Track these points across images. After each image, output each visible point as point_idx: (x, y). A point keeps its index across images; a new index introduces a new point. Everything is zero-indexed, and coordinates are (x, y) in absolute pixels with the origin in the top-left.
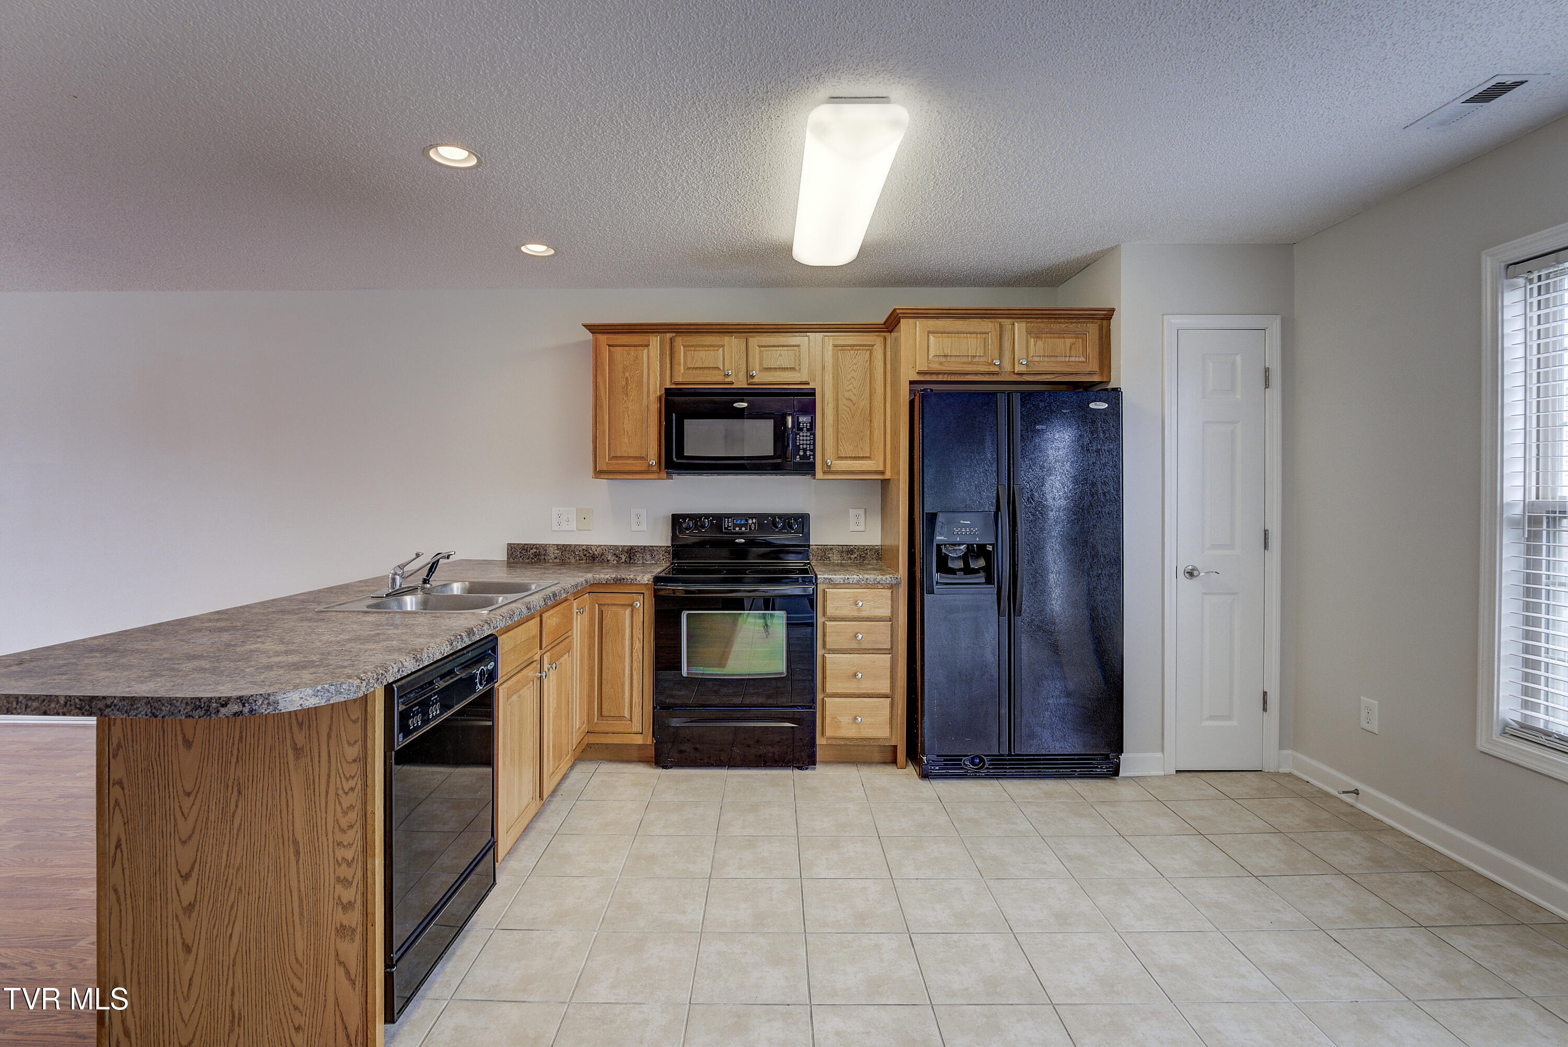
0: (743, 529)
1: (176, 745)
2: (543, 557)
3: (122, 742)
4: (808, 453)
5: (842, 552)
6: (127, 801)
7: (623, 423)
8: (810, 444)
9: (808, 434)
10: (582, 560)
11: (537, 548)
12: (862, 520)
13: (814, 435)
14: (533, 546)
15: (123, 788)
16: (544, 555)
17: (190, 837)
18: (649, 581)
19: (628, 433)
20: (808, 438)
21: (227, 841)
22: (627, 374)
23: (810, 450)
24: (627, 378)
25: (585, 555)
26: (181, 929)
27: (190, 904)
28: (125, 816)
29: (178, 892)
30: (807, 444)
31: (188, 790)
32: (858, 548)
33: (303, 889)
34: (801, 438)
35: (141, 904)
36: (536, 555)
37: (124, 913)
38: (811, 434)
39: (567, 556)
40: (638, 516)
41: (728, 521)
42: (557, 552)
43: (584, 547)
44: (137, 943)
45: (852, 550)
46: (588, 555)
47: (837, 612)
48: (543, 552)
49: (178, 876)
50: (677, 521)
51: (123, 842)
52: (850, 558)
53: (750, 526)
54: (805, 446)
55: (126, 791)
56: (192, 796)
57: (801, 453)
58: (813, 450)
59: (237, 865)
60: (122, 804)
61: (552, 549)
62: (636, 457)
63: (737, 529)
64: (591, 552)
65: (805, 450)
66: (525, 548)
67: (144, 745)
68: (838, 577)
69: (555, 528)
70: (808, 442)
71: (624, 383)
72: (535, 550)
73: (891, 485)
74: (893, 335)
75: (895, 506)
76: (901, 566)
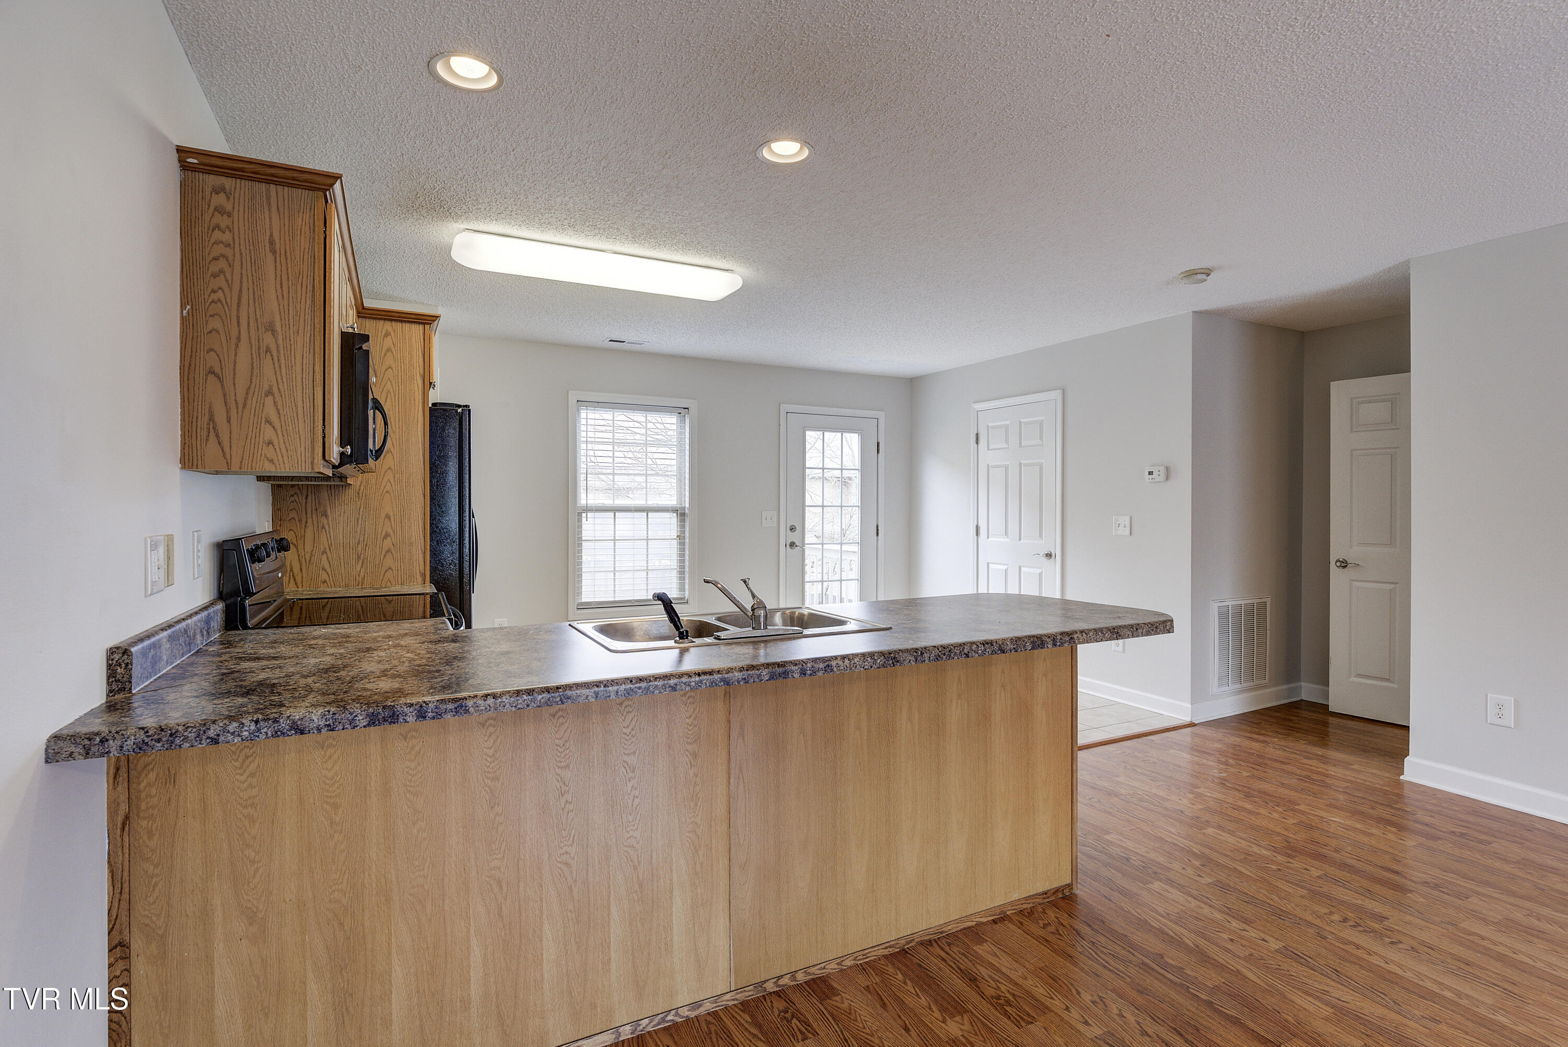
2: (158, 666)
11: (154, 646)
36: (152, 663)
73: (351, 492)
74: (369, 323)
75: (383, 516)
76: (422, 576)
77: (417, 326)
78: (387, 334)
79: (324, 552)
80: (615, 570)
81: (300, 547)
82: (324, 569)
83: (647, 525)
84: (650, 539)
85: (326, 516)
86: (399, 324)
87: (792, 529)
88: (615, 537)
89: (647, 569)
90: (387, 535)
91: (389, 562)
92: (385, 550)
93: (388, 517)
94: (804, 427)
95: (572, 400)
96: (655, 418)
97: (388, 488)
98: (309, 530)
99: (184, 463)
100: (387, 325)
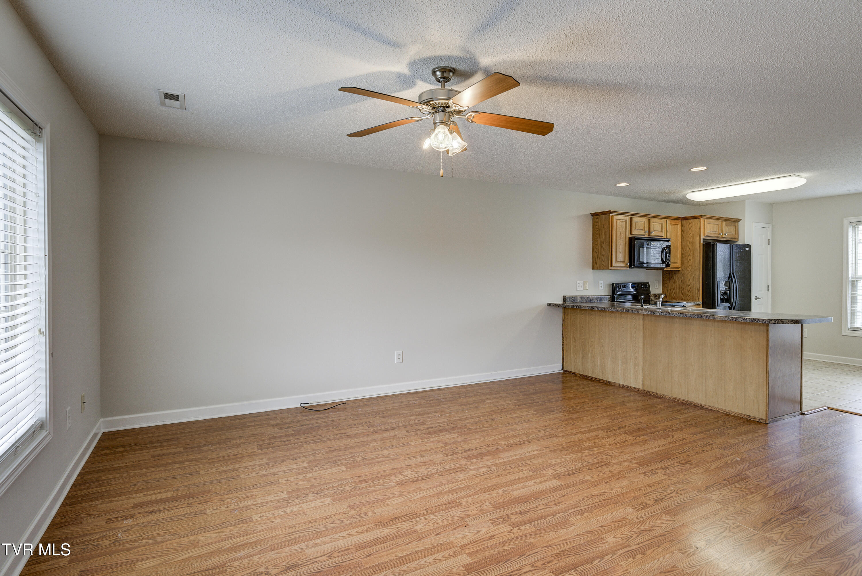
5: (655, 296)
7: (619, 249)
10: (587, 301)
12: (657, 284)
13: (670, 255)
16: (576, 300)
19: (621, 252)
22: (621, 230)
24: (620, 232)
36: (573, 300)
39: (583, 300)
40: (601, 284)
42: (580, 298)
43: (588, 296)
46: (589, 299)
50: (613, 285)
58: (670, 260)
61: (578, 298)
62: (622, 262)
66: (570, 298)
71: (620, 234)
72: (573, 298)
73: (680, 272)
74: (685, 222)
75: (688, 280)
76: (699, 299)
77: (698, 219)
78: (690, 224)
79: (673, 290)
81: (668, 287)
82: (673, 295)
85: (674, 279)
86: (693, 220)
90: (689, 285)
91: (689, 294)
92: (688, 290)
93: (689, 280)
95: (846, 223)
97: (690, 271)
98: (670, 284)
99: (593, 269)
100: (690, 221)
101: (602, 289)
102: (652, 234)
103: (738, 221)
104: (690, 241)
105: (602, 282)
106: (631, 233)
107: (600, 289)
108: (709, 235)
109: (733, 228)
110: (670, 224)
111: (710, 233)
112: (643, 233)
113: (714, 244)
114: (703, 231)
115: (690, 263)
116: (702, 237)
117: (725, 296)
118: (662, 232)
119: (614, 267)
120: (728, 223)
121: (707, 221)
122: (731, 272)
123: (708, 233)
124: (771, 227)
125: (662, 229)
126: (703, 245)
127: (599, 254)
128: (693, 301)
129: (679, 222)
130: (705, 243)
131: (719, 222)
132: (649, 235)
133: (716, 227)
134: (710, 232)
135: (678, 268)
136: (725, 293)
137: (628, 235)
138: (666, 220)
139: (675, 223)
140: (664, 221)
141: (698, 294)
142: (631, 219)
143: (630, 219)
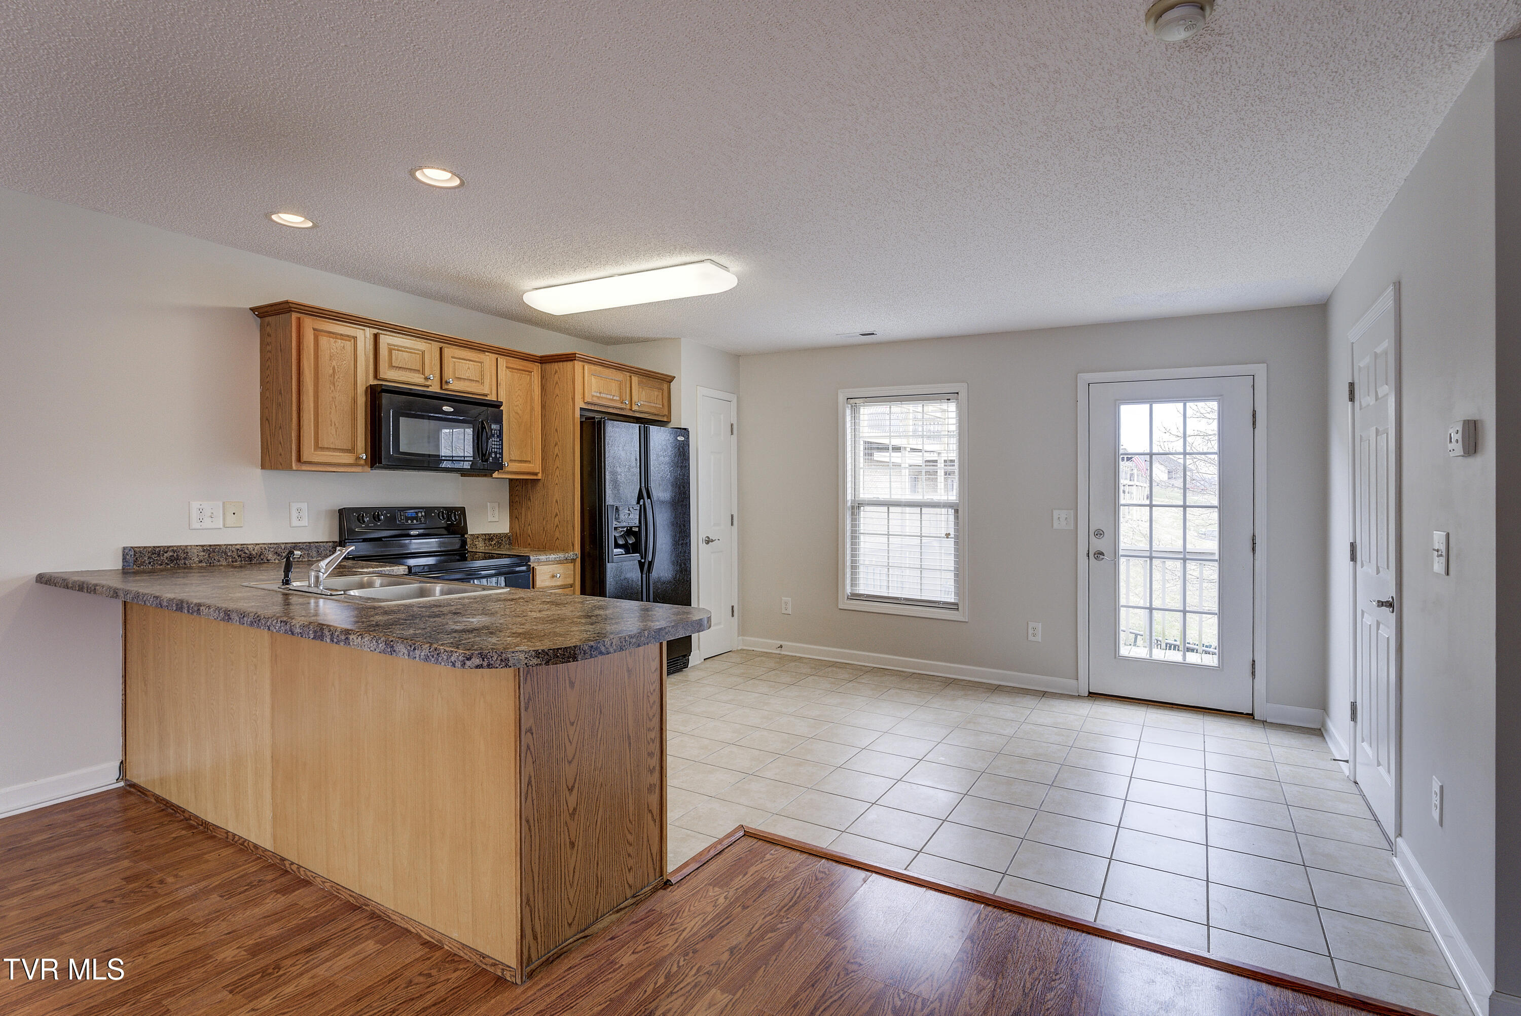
0: (415, 521)
1: (565, 687)
2: (183, 562)
3: (531, 695)
4: (498, 456)
5: (485, 540)
6: (535, 743)
7: (330, 413)
8: (499, 449)
9: (498, 440)
10: (236, 561)
11: (174, 551)
12: (497, 512)
13: (502, 440)
14: (166, 549)
15: (532, 734)
16: (185, 558)
17: (573, 758)
18: (404, 571)
19: (335, 425)
20: (498, 443)
21: (594, 751)
22: (334, 363)
23: (499, 453)
24: (334, 368)
25: (239, 556)
26: (569, 831)
27: (574, 809)
28: (534, 757)
29: (567, 804)
30: (497, 448)
31: (572, 721)
32: (496, 535)
33: (632, 769)
34: (493, 443)
35: (544, 824)
36: (171, 559)
37: (533, 837)
38: (500, 440)
39: (216, 558)
40: (299, 510)
41: (400, 514)
42: (202, 554)
43: (238, 547)
44: (542, 857)
45: (492, 538)
46: (243, 555)
47: (543, 584)
48: (183, 556)
49: (567, 790)
50: (343, 514)
51: (533, 779)
52: (491, 545)
53: (420, 519)
54: (496, 450)
55: (534, 735)
56: (575, 724)
57: (493, 456)
58: (501, 454)
59: (599, 767)
60: (532, 747)
61: (195, 551)
62: (343, 450)
63: (410, 522)
64: (247, 551)
65: (496, 453)
66: (156, 552)
67: (545, 694)
68: (543, 557)
69: (196, 525)
70: (498, 447)
71: (331, 371)
72: (171, 554)
73: (540, 484)
74: (548, 366)
75: (555, 501)
76: (573, 545)
77: (569, 362)
78: (556, 372)
80: (888, 565)
81: (520, 518)
82: (529, 536)
83: (921, 521)
84: (924, 537)
85: (529, 499)
86: (561, 363)
87: (1099, 533)
88: (888, 532)
89: (921, 568)
92: (555, 525)
93: (557, 501)
94: (1116, 400)
95: (841, 398)
96: (933, 409)
97: (557, 481)
98: (523, 509)
99: (263, 467)
100: (556, 366)
101: (305, 522)
102: (450, 387)
103: (669, 380)
104: (557, 412)
105: (304, 506)
106: (376, 376)
107: (295, 522)
108: (596, 400)
109: (656, 393)
110: (507, 367)
111: (598, 397)
112: (417, 379)
113: (599, 422)
114: (581, 391)
115: (558, 463)
116: (580, 404)
117: (630, 539)
118: (482, 383)
119: (310, 463)
120: (644, 380)
121: (589, 369)
122: (643, 485)
123: (593, 396)
124: (735, 400)
125: (482, 376)
126: (581, 422)
127: (274, 426)
128: (564, 550)
129: (536, 368)
130: (586, 419)
131: (620, 376)
132: (441, 388)
133: (614, 387)
134: (598, 395)
135: (536, 474)
136: (629, 532)
137: (364, 379)
138: (497, 356)
139: (521, 368)
140: (488, 359)
141: (572, 534)
142: (376, 337)
143: (372, 337)
